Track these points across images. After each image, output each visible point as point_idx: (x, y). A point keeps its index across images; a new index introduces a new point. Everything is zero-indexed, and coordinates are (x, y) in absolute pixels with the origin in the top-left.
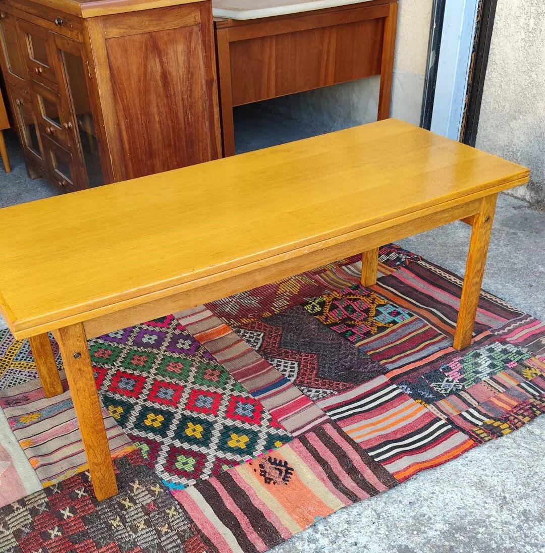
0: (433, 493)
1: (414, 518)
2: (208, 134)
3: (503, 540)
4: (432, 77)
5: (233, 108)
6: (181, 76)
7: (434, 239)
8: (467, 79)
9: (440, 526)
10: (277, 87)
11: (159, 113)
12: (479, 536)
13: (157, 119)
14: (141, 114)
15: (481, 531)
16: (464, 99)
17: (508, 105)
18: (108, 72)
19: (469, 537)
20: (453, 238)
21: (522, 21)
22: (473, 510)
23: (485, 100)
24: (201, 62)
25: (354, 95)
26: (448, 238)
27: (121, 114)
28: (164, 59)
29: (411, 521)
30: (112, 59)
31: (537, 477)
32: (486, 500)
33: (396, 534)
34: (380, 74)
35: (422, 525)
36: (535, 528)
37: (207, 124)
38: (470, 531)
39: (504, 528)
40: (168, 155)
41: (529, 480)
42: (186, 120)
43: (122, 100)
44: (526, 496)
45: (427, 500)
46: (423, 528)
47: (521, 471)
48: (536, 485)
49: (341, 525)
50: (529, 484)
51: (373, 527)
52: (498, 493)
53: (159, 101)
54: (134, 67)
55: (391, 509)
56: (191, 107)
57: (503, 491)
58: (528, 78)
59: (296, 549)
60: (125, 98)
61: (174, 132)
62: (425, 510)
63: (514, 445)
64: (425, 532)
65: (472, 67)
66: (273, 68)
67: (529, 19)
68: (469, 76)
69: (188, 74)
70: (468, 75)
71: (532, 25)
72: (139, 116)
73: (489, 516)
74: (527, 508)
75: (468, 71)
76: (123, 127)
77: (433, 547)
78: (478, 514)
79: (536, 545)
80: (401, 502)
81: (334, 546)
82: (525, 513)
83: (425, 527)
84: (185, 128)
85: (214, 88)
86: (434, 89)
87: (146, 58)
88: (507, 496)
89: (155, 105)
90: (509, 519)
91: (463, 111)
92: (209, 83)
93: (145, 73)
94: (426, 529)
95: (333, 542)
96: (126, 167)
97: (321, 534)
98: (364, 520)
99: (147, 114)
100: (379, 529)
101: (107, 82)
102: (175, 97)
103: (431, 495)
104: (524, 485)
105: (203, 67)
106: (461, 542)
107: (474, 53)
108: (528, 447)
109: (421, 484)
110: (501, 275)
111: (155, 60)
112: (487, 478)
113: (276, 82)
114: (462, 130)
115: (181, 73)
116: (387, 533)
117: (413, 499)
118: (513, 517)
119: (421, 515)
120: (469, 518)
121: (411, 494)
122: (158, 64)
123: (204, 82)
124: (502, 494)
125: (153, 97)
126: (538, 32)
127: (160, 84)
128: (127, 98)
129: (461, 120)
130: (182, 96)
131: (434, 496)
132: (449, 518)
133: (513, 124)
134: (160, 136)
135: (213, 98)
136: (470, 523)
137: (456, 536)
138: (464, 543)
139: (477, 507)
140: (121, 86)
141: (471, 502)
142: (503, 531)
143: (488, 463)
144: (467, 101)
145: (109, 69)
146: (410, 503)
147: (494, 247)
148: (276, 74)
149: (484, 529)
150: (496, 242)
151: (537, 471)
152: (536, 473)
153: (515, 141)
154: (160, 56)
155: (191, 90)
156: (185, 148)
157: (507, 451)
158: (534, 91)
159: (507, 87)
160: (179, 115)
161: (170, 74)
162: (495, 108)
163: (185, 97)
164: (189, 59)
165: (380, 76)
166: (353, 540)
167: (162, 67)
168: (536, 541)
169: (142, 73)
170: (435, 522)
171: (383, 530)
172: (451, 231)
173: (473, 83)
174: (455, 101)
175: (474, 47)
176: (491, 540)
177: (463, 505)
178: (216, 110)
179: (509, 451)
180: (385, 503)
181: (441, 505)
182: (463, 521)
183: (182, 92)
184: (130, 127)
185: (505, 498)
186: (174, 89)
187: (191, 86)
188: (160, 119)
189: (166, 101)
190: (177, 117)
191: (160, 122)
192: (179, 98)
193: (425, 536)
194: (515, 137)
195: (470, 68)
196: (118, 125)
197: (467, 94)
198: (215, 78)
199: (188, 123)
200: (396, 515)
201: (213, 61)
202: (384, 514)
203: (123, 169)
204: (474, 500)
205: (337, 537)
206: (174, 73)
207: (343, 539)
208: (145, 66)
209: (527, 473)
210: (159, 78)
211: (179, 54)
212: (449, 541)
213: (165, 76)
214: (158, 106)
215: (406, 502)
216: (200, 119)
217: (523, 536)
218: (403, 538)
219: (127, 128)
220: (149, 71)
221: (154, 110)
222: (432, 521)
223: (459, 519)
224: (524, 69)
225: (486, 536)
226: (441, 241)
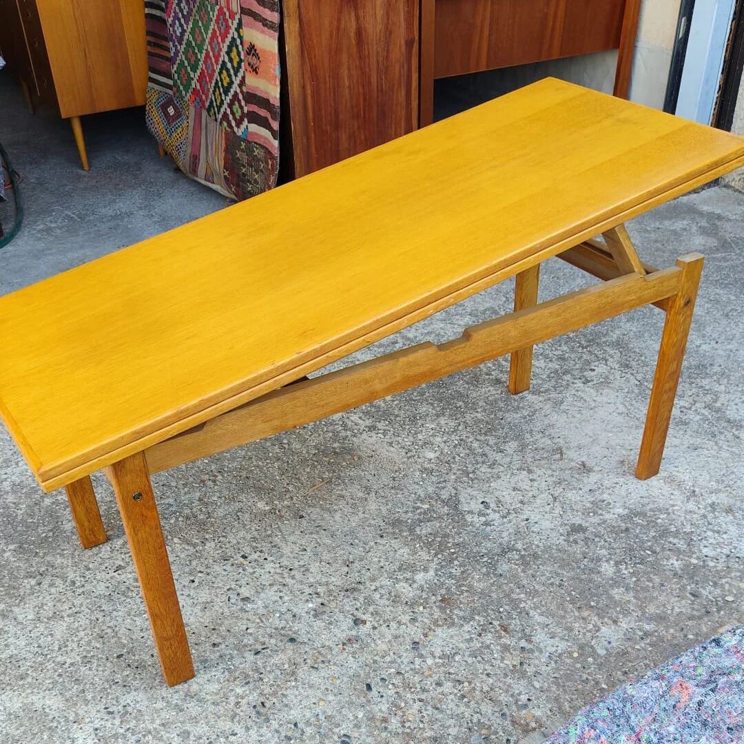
0: (617, 483)
1: (592, 503)
2: (404, 103)
3: (684, 525)
4: (681, 51)
5: (435, 81)
6: (378, 34)
7: (663, 245)
8: (724, 54)
9: (620, 511)
10: (488, 58)
11: (350, 76)
12: (659, 521)
13: (347, 84)
14: (329, 77)
15: (661, 517)
16: (719, 80)
18: (298, 25)
19: (647, 521)
20: (686, 244)
22: (656, 500)
24: (402, 18)
25: (585, 75)
26: (680, 245)
27: (307, 75)
28: (361, 13)
29: (588, 505)
30: (303, 10)
31: (734, 476)
32: (673, 492)
33: (570, 515)
34: (619, 47)
35: (600, 509)
36: (722, 518)
37: (403, 93)
38: (650, 517)
39: (687, 516)
40: (356, 127)
41: (724, 478)
42: (379, 88)
43: (310, 59)
44: (717, 491)
45: (609, 489)
46: (600, 512)
47: (717, 470)
48: (731, 483)
49: (513, 504)
50: (723, 481)
51: (548, 508)
52: (688, 487)
53: (351, 62)
54: (326, 22)
55: (570, 494)
56: (386, 73)
57: (693, 486)
59: (466, 520)
60: (313, 56)
61: (365, 100)
62: (605, 496)
63: (716, 447)
64: (601, 515)
65: (731, 39)
66: (486, 33)
68: (726, 51)
69: (386, 31)
70: (725, 49)
72: (327, 79)
73: (673, 506)
74: (716, 501)
75: (726, 44)
76: (309, 92)
77: (608, 527)
78: (662, 503)
79: (718, 532)
80: (581, 489)
81: (505, 520)
82: (713, 505)
83: (603, 511)
84: (378, 97)
85: (414, 50)
86: (683, 66)
87: (340, 12)
88: (697, 490)
89: (345, 67)
90: (695, 509)
91: (716, 95)
92: (409, 44)
93: (338, 28)
94: (604, 513)
95: (504, 517)
96: (308, 139)
97: (492, 510)
98: (538, 501)
99: (336, 76)
100: (554, 509)
101: (295, 37)
102: (369, 59)
103: (614, 485)
104: (717, 481)
105: (403, 24)
106: (638, 524)
107: (734, 22)
108: (730, 449)
109: (605, 475)
110: (737, 286)
111: (349, 14)
112: (678, 474)
113: (488, 51)
114: (713, 119)
115: (378, 30)
116: (561, 513)
117: (594, 487)
118: (699, 508)
119: (600, 501)
120: (651, 506)
121: (593, 483)
122: (353, 19)
123: (403, 42)
124: (692, 488)
125: (344, 57)
127: (354, 42)
128: (315, 57)
129: (714, 107)
130: (377, 57)
131: (618, 486)
132: (630, 505)
134: (349, 104)
135: (413, 61)
136: (651, 510)
137: (634, 519)
138: (642, 526)
139: (662, 497)
140: (310, 42)
141: (657, 492)
142: (686, 518)
143: (683, 461)
144: (722, 82)
145: (298, 22)
146: (590, 490)
147: (735, 257)
148: (489, 41)
149: (665, 515)
150: (738, 252)
151: (735, 471)
152: (733, 473)
154: (356, 9)
155: (388, 51)
156: (375, 120)
157: (706, 452)
160: (372, 80)
161: (365, 31)
163: (381, 59)
164: (388, 14)
165: (618, 50)
166: (525, 517)
167: (357, 23)
168: (719, 529)
169: (335, 27)
170: (615, 507)
171: (558, 510)
172: (685, 237)
173: (731, 60)
174: (707, 81)
175: (735, 13)
176: (670, 524)
177: (647, 495)
178: (415, 76)
179: (708, 452)
180: (564, 489)
181: (624, 494)
182: (644, 508)
183: (378, 53)
184: (316, 93)
185: (694, 492)
186: (368, 49)
187: (388, 47)
188: (350, 83)
189: (358, 63)
190: (370, 82)
191: (349, 86)
192: (373, 60)
193: (601, 517)
195: (728, 40)
196: (304, 87)
197: (722, 73)
198: (417, 38)
199: (382, 90)
200: (573, 499)
201: (415, 18)
202: (561, 498)
203: (305, 141)
204: (660, 491)
205: (509, 513)
206: (370, 30)
207: (515, 515)
208: (339, 20)
209: (724, 471)
210: (352, 34)
211: (378, 8)
212: (626, 523)
213: (359, 33)
214: (349, 69)
215: (587, 489)
216: (396, 86)
217: (706, 524)
218: (577, 518)
219: (313, 92)
220: (342, 26)
221: (344, 72)
222: (611, 506)
223: (641, 506)
225: (666, 521)
226: (671, 248)
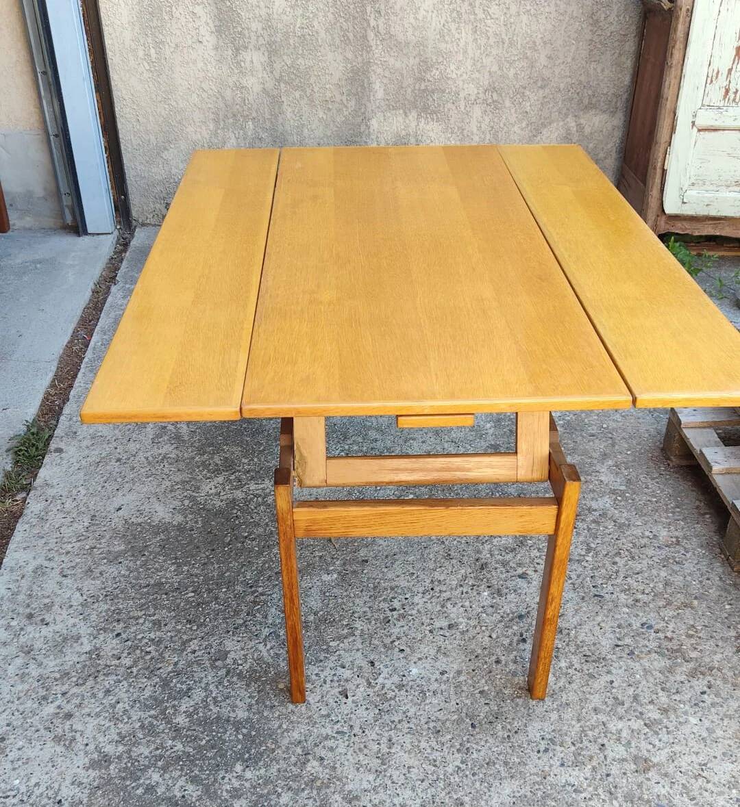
16: (103, 143)
17: (152, 138)
21: (141, 53)
23: (123, 139)
58: (167, 106)
67: (148, 50)
68: (100, 118)
71: (154, 56)
91: (105, 155)
107: (98, 94)
126: (163, 61)
129: (106, 166)
133: (165, 155)
144: (106, 144)
153: (174, 171)
158: (179, 118)
159: (145, 121)
162: (139, 144)
175: (96, 87)
194: (173, 167)
195: (98, 108)
224: (159, 99)
